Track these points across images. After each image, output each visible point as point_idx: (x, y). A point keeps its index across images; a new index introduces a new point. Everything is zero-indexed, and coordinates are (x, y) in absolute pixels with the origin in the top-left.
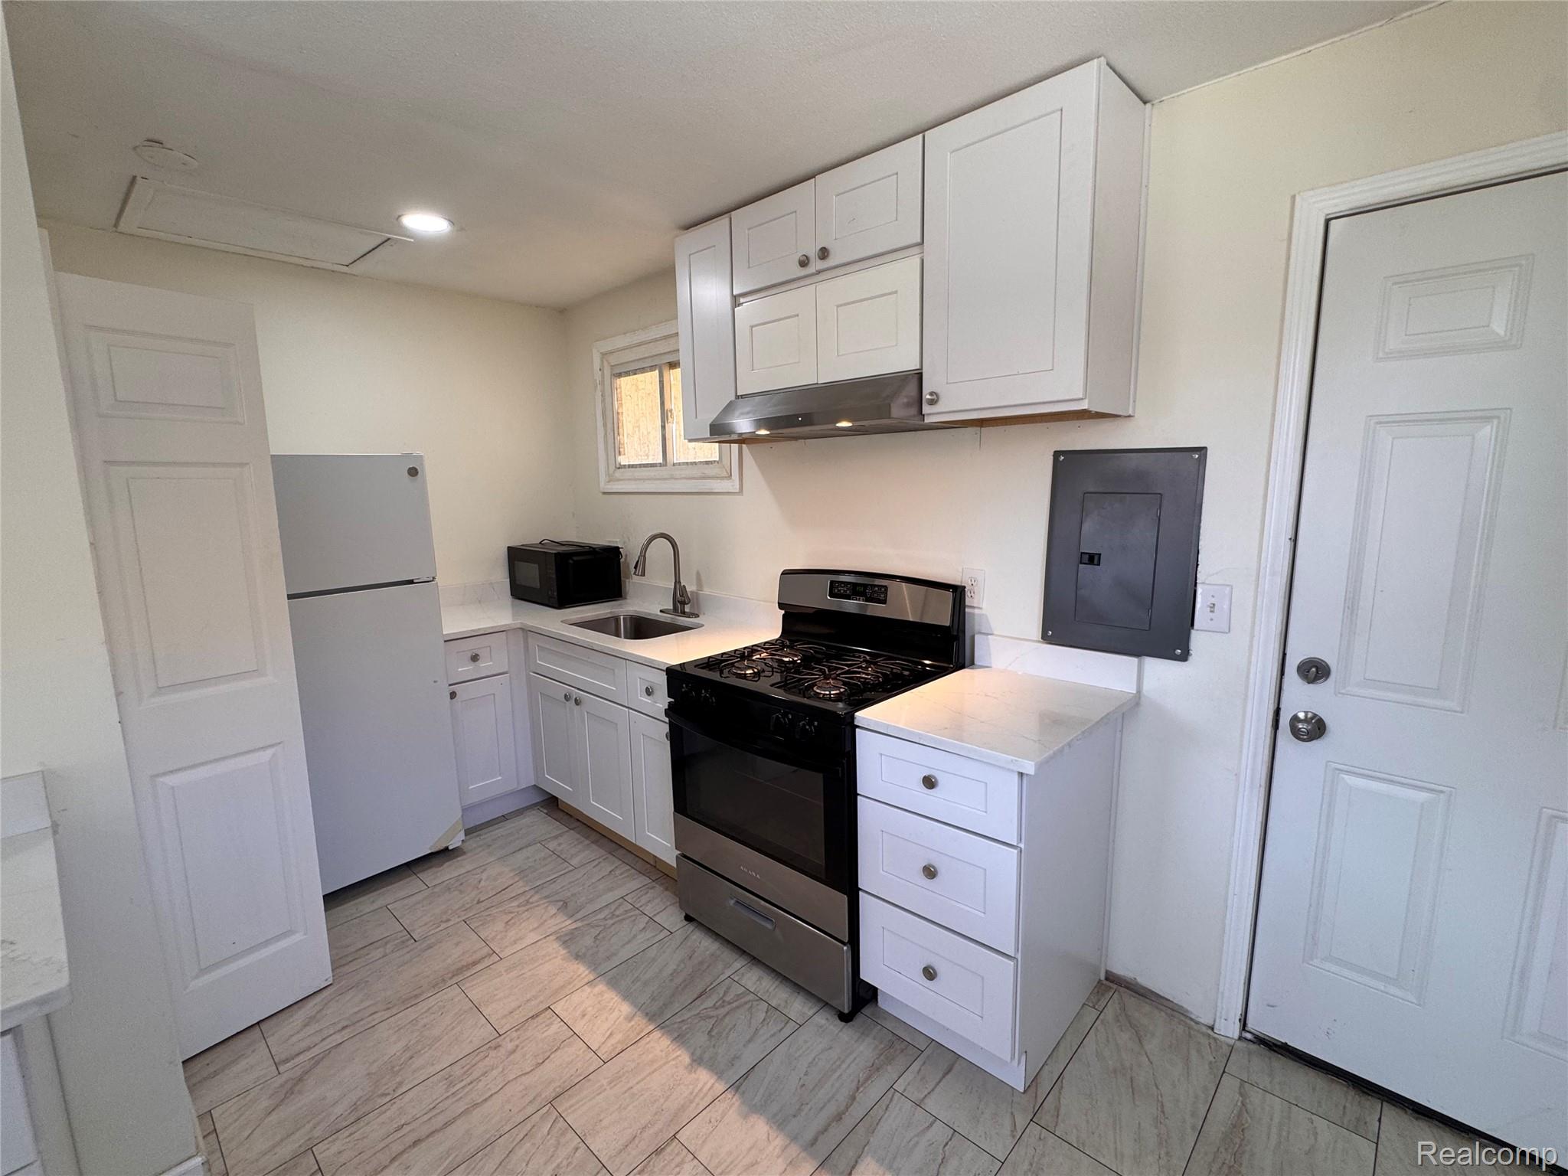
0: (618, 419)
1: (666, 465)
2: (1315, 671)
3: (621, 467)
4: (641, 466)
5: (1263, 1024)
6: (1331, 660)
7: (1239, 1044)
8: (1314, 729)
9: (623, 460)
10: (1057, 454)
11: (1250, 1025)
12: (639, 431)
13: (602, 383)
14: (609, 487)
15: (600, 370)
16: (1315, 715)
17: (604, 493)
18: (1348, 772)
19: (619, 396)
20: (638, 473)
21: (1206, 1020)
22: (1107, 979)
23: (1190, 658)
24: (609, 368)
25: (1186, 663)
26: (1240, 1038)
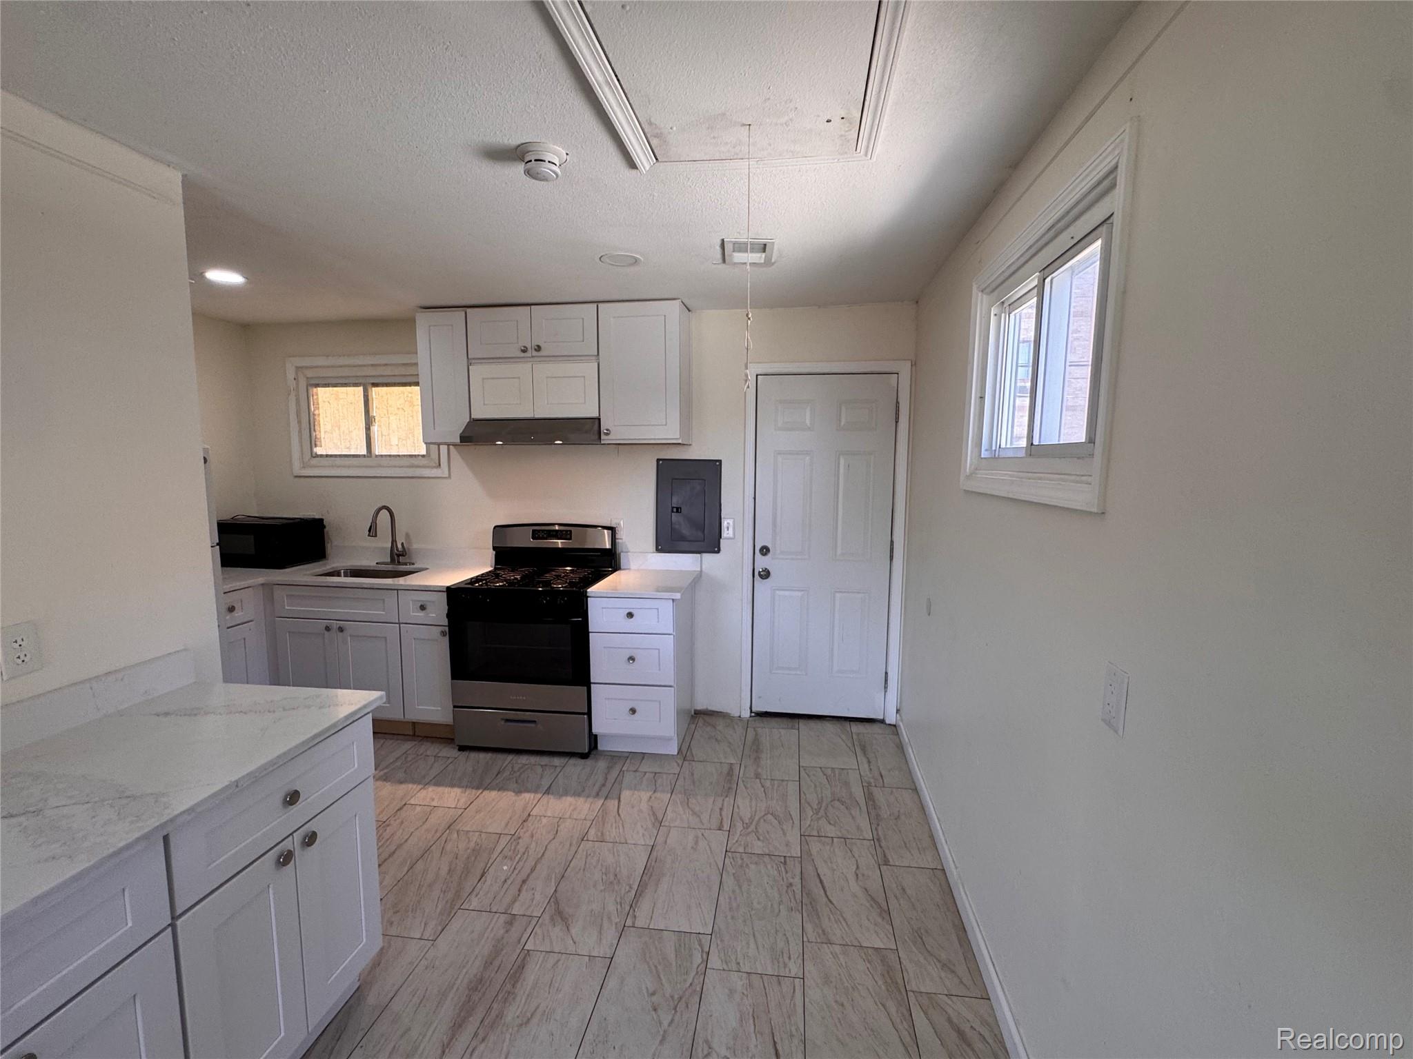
0: (314, 419)
1: (371, 457)
2: (765, 551)
3: (317, 456)
4: (340, 456)
5: (759, 707)
6: (770, 546)
7: (751, 719)
8: (766, 574)
9: (318, 451)
10: (658, 460)
11: (754, 710)
12: (339, 429)
13: (297, 389)
14: (304, 471)
15: (295, 379)
16: (766, 569)
17: (296, 477)
18: (778, 590)
19: (315, 401)
20: (338, 461)
21: (737, 715)
22: (695, 713)
23: (721, 552)
24: (305, 379)
25: (719, 554)
26: (751, 716)
